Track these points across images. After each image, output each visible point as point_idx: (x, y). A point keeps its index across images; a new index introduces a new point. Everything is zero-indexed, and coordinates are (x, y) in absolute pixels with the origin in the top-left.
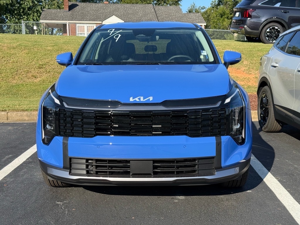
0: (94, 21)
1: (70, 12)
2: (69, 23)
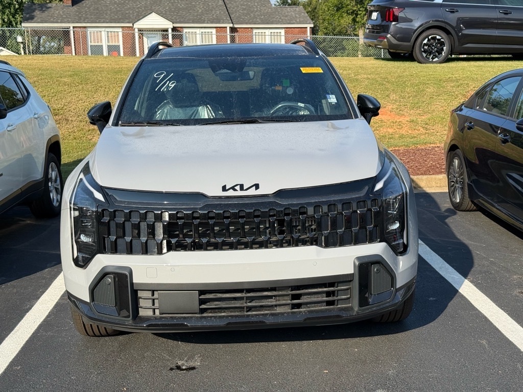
1: (75, 8)
2: (73, 27)
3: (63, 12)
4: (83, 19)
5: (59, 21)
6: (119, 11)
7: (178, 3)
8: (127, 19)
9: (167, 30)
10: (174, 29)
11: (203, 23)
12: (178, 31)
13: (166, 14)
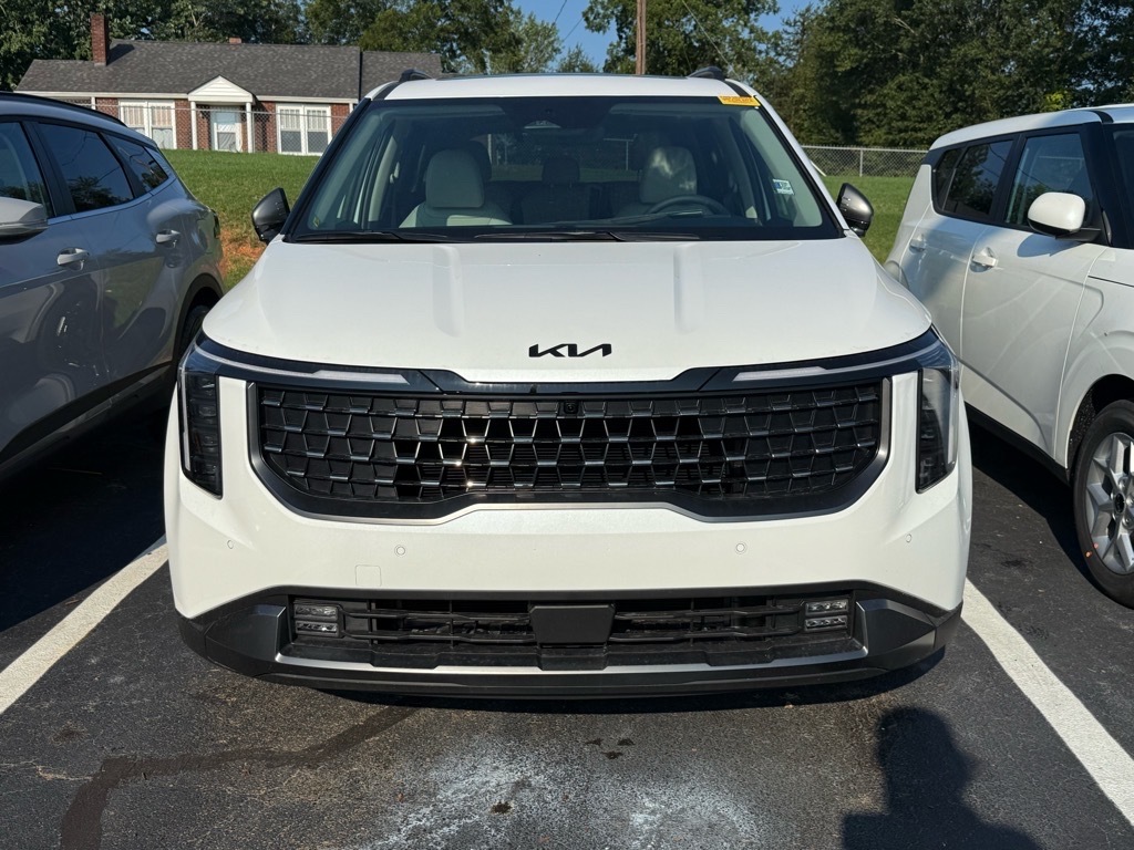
0: (170, 92)
1: (110, 68)
2: (96, 98)
3: (88, 75)
4: (114, 85)
5: (75, 88)
6: (180, 74)
7: (284, 63)
8: (186, 86)
9: (243, 107)
10: (257, 105)
11: (311, 96)
12: (264, 109)
13: (254, 80)
